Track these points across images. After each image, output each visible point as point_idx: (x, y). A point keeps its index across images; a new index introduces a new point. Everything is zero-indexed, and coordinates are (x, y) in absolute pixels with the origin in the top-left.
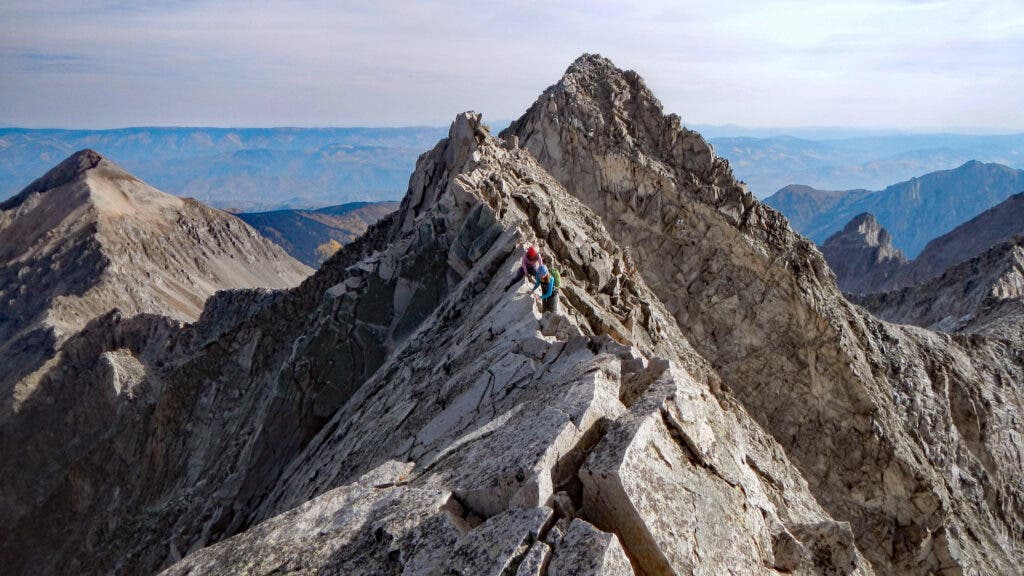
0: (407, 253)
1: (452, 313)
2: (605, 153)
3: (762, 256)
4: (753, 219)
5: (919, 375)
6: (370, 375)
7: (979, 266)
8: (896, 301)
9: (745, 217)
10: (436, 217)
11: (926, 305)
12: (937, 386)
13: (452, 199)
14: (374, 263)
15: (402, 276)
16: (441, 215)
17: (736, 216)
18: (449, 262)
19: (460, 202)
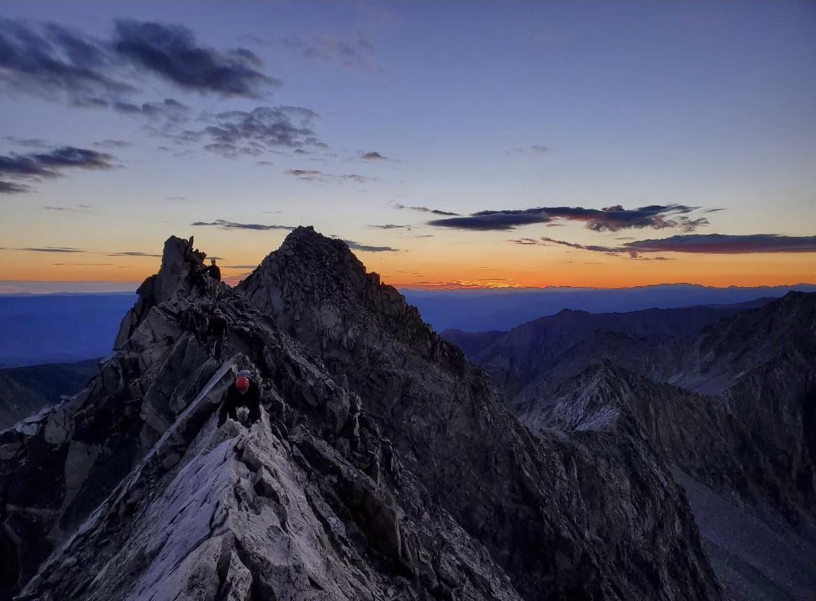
0: (84, 407)
1: (123, 509)
2: (321, 304)
3: (448, 382)
4: (438, 352)
5: (556, 464)
6: (25, 582)
7: (581, 381)
8: (527, 410)
9: (433, 350)
10: (127, 357)
11: (548, 410)
12: (569, 471)
13: (148, 332)
14: (38, 423)
15: (75, 438)
16: (133, 355)
17: (425, 351)
18: (143, 417)
19: (159, 337)
